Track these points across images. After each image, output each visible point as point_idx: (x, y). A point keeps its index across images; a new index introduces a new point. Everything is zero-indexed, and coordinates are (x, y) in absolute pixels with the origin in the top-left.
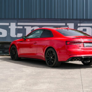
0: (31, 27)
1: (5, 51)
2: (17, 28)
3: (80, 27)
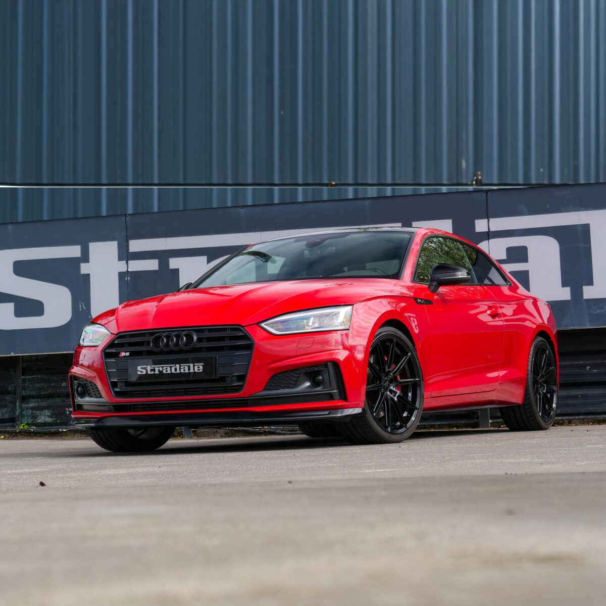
0: (205, 258)
1: (67, 409)
2: (129, 270)
3: (488, 239)
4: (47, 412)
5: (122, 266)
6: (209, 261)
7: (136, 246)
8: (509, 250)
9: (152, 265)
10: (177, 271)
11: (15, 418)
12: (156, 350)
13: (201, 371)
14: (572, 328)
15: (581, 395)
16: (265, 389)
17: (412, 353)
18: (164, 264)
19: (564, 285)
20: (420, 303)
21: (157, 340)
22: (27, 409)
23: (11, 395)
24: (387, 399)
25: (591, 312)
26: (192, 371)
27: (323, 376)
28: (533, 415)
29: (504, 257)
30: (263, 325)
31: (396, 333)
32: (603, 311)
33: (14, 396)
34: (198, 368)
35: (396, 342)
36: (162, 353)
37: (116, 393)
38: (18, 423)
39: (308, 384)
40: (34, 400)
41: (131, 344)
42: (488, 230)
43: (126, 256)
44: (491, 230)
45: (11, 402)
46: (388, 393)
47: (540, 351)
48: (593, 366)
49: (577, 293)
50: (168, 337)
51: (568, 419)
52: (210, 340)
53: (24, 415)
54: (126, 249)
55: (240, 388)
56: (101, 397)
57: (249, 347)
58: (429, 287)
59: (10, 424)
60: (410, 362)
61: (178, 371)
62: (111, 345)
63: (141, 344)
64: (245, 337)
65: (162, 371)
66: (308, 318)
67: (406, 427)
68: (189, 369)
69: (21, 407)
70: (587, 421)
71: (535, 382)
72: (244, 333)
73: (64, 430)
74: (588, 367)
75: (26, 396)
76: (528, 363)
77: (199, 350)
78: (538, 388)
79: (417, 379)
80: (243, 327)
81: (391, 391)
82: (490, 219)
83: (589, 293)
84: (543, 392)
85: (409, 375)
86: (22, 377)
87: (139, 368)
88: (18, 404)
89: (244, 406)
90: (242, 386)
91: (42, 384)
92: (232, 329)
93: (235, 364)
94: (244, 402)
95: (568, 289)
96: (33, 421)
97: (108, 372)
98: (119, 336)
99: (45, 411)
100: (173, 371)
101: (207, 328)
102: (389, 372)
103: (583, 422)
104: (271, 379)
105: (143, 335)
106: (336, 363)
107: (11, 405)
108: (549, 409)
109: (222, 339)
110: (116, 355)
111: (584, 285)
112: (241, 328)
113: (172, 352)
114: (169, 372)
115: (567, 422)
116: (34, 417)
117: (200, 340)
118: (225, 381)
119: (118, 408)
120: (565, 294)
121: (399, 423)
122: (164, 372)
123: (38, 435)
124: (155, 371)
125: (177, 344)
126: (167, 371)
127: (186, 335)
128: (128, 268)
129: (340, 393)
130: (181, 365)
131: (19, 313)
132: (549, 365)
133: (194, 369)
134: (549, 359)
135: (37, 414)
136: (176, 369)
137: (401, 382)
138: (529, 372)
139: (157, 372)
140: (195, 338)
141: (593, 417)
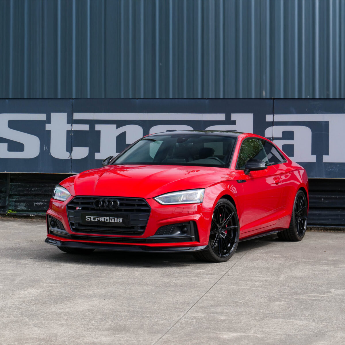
1: (34, 203)
2: (73, 129)
3: (273, 126)
4: (23, 204)
5: (69, 127)
6: (117, 127)
7: (77, 116)
8: (284, 133)
9: (86, 127)
10: (99, 132)
11: (5, 206)
12: (96, 208)
13: (121, 222)
14: (316, 178)
15: (318, 214)
16: (155, 234)
17: (234, 212)
18: (92, 127)
19: (313, 154)
20: (240, 182)
21: (97, 202)
22: (12, 201)
23: (4, 193)
24: (220, 238)
25: (327, 169)
26: (116, 221)
27: (187, 229)
28: (294, 234)
29: (281, 136)
30: (156, 198)
31: (227, 202)
32: (333, 169)
33: (5, 194)
34: (120, 220)
35: (227, 207)
36: (99, 210)
37: (73, 229)
38: (7, 209)
39: (179, 232)
40: (16, 197)
41: (83, 203)
42: (273, 121)
43: (71, 121)
44: (275, 121)
45: (3, 197)
46: (221, 234)
47: (300, 198)
48: (326, 199)
49: (319, 159)
50: (103, 201)
51: (310, 227)
52: (127, 205)
53: (10, 205)
54: (71, 118)
55: (142, 233)
56: (64, 229)
57: (148, 211)
58: (244, 172)
59: (3, 209)
60: (233, 218)
61: (108, 221)
62: (71, 202)
63: (88, 203)
64: (146, 205)
65: (99, 220)
66: (180, 196)
67: (229, 253)
68: (114, 221)
69: (9, 200)
70: (320, 229)
71: (296, 215)
72: (145, 202)
73: (33, 215)
74: (323, 199)
75: (11, 194)
76: (293, 206)
77: (121, 210)
78: (297, 219)
79: (236, 226)
80: (145, 199)
81: (222, 234)
82: (275, 115)
83: (326, 159)
84: (300, 220)
85: (232, 224)
86: (10, 184)
87: (87, 217)
88: (7, 199)
89: (143, 243)
90: (143, 232)
91: (21, 188)
92: (139, 200)
93: (140, 220)
94: (144, 241)
95: (315, 156)
96: (15, 208)
97: (69, 217)
98: (76, 198)
99: (22, 203)
100: (106, 221)
101: (126, 198)
102: (222, 223)
103: (318, 229)
104: (159, 229)
105: (90, 198)
106: (194, 222)
107: (3, 199)
108: (302, 229)
109: (133, 205)
110: (74, 208)
111: (324, 155)
112: (144, 200)
113: (105, 210)
114: (103, 221)
115: (309, 229)
116: (16, 206)
117: (121, 205)
118: (134, 229)
119: (74, 237)
120: (313, 159)
121: (225, 251)
122: (101, 220)
123: (18, 217)
124: (95, 220)
125: (108, 206)
126: (102, 220)
127: (113, 201)
128: (72, 128)
129: (196, 237)
130: (110, 218)
131: (10, 149)
132: (304, 205)
133: (117, 221)
134: (304, 202)
135: (18, 205)
136: (107, 220)
137: (228, 229)
138: (293, 211)
139: (96, 220)
140: (118, 203)
141: (324, 227)
